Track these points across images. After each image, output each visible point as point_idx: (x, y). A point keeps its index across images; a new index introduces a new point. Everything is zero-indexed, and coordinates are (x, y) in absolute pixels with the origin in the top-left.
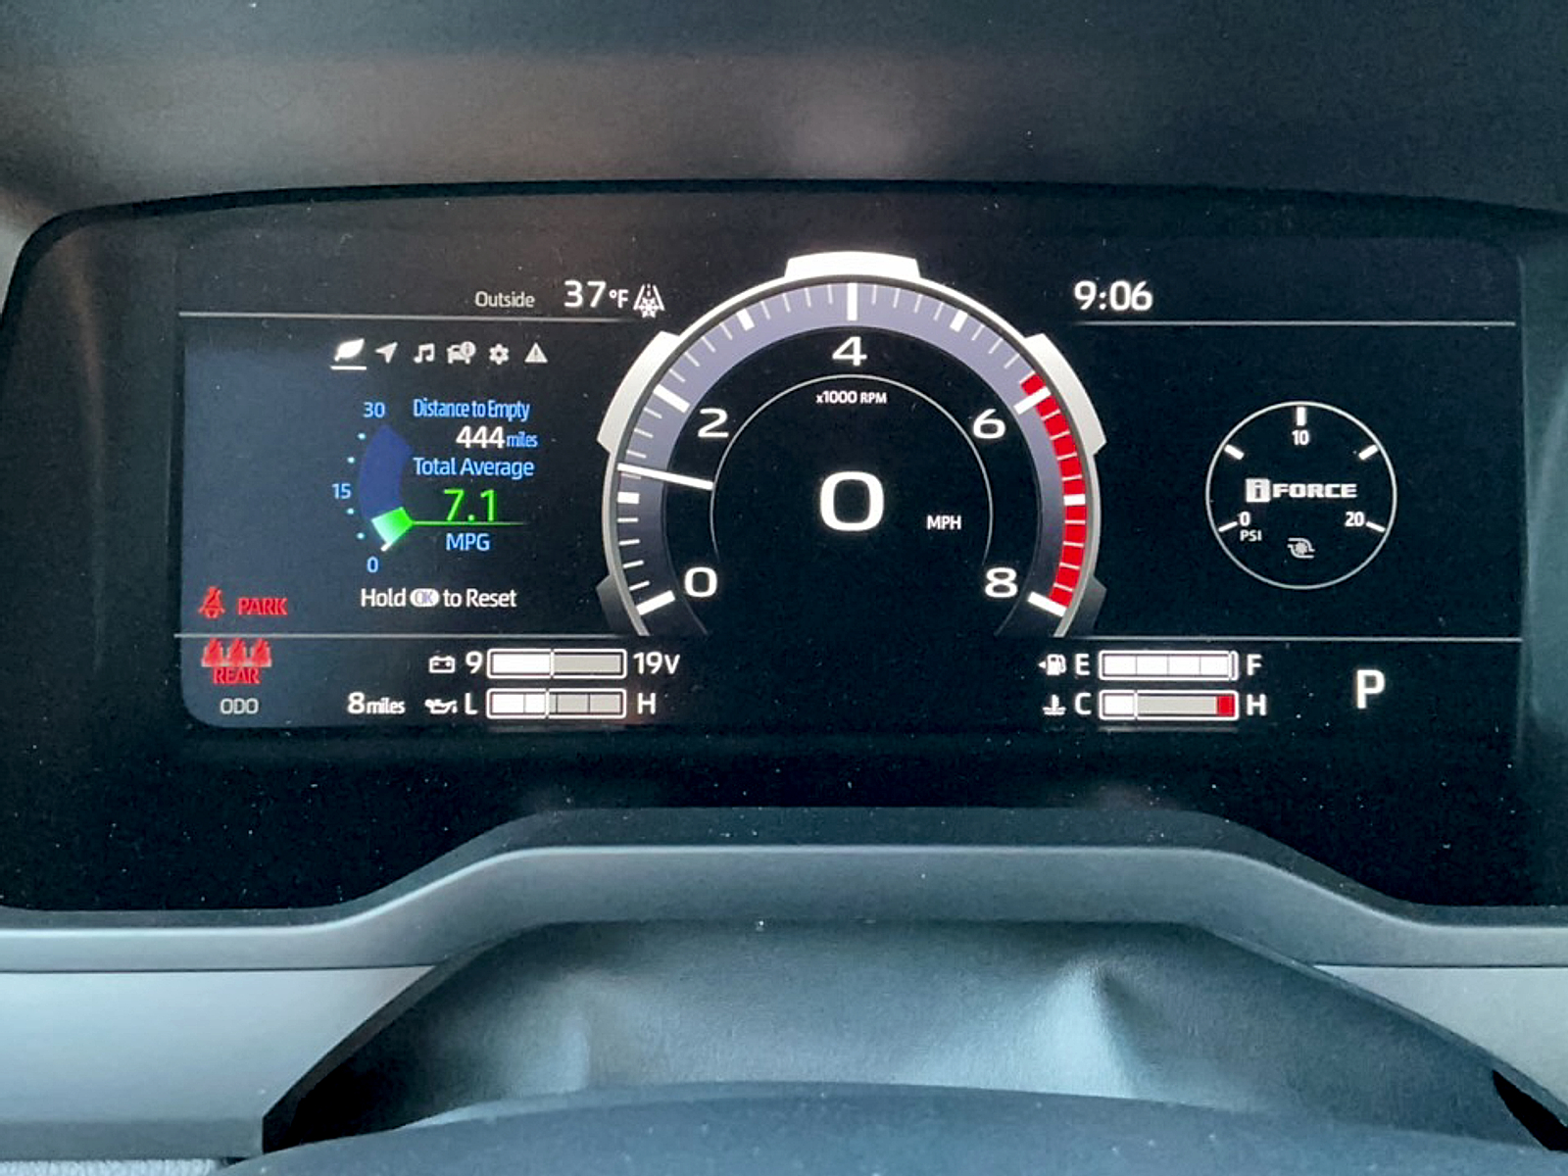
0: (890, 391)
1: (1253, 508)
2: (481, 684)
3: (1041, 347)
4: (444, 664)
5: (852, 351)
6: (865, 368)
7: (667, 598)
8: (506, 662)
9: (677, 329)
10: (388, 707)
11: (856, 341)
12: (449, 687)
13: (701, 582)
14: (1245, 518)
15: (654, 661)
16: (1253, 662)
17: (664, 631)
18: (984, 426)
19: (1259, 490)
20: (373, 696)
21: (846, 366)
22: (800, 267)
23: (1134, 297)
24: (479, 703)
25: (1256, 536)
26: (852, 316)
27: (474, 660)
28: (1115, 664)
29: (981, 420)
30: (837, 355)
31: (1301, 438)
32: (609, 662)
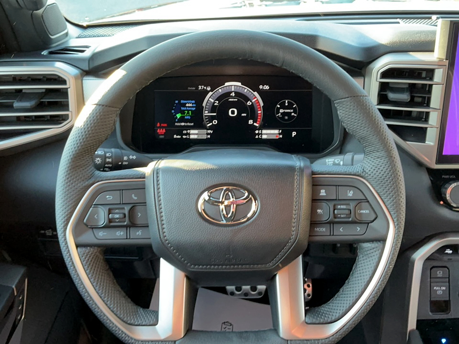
0: (238, 99)
1: (281, 113)
2: (189, 134)
3: (256, 93)
4: (185, 132)
5: (233, 94)
6: (235, 96)
7: (211, 124)
8: (192, 132)
9: (212, 92)
10: (179, 137)
11: (233, 93)
12: (186, 134)
13: (215, 122)
14: (280, 114)
15: (209, 131)
16: (280, 131)
17: (210, 128)
18: (249, 103)
19: (281, 111)
20: (177, 135)
21: (232, 96)
22: (227, 84)
23: (267, 87)
24: (189, 136)
25: (281, 116)
26: (233, 90)
27: (188, 131)
28: (264, 131)
29: (249, 102)
30: (231, 95)
31: (287, 104)
32: (205, 131)
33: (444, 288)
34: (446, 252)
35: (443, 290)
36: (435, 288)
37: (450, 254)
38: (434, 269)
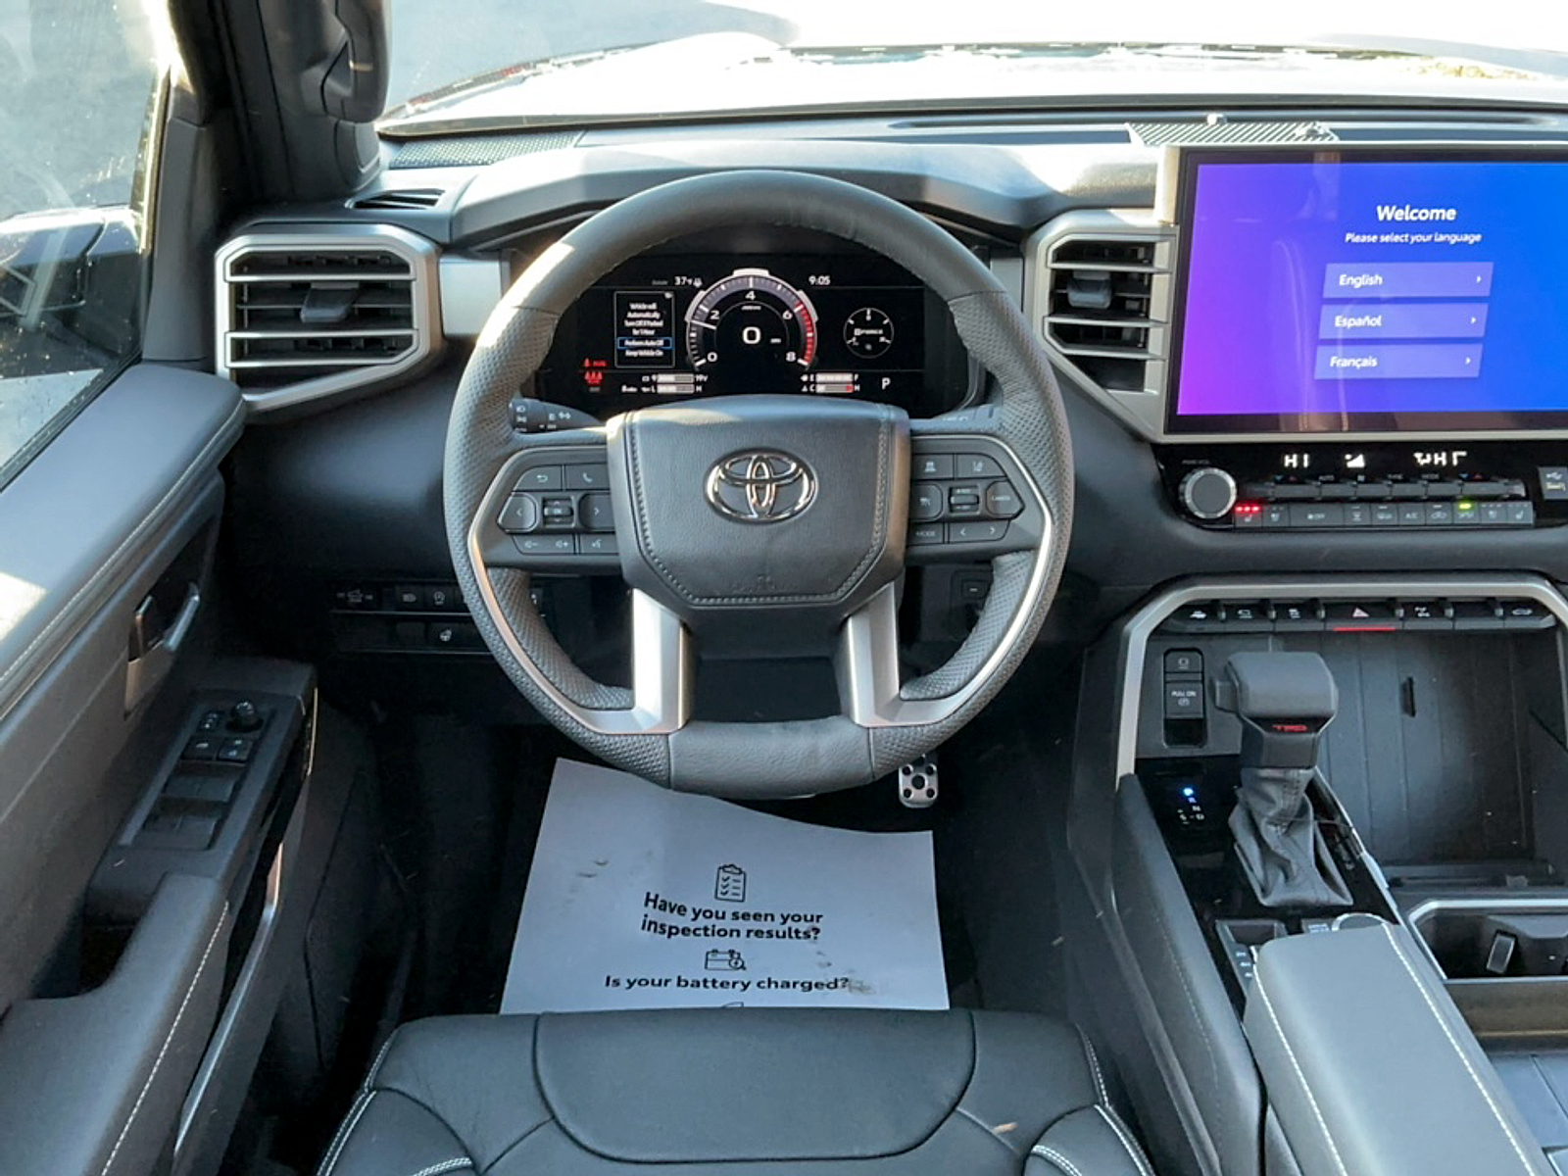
0: (763, 307)
1: (857, 337)
2: (655, 384)
3: (801, 294)
4: (646, 379)
5: (751, 296)
6: (755, 299)
7: (703, 361)
8: (662, 378)
9: (705, 289)
10: (633, 390)
11: (752, 293)
12: (647, 385)
13: (712, 357)
14: (854, 339)
15: (700, 378)
16: (856, 377)
17: (702, 370)
18: (787, 315)
19: (858, 332)
20: (628, 386)
21: (749, 300)
22: (737, 273)
23: (825, 280)
24: (656, 388)
25: (857, 344)
26: (751, 286)
27: (654, 377)
28: (820, 377)
29: (787, 313)
30: (748, 296)
31: (869, 318)
32: (689, 378)
33: (1193, 693)
34: (1194, 615)
35: (1191, 698)
36: (1174, 693)
37: (1200, 620)
38: (1171, 655)
